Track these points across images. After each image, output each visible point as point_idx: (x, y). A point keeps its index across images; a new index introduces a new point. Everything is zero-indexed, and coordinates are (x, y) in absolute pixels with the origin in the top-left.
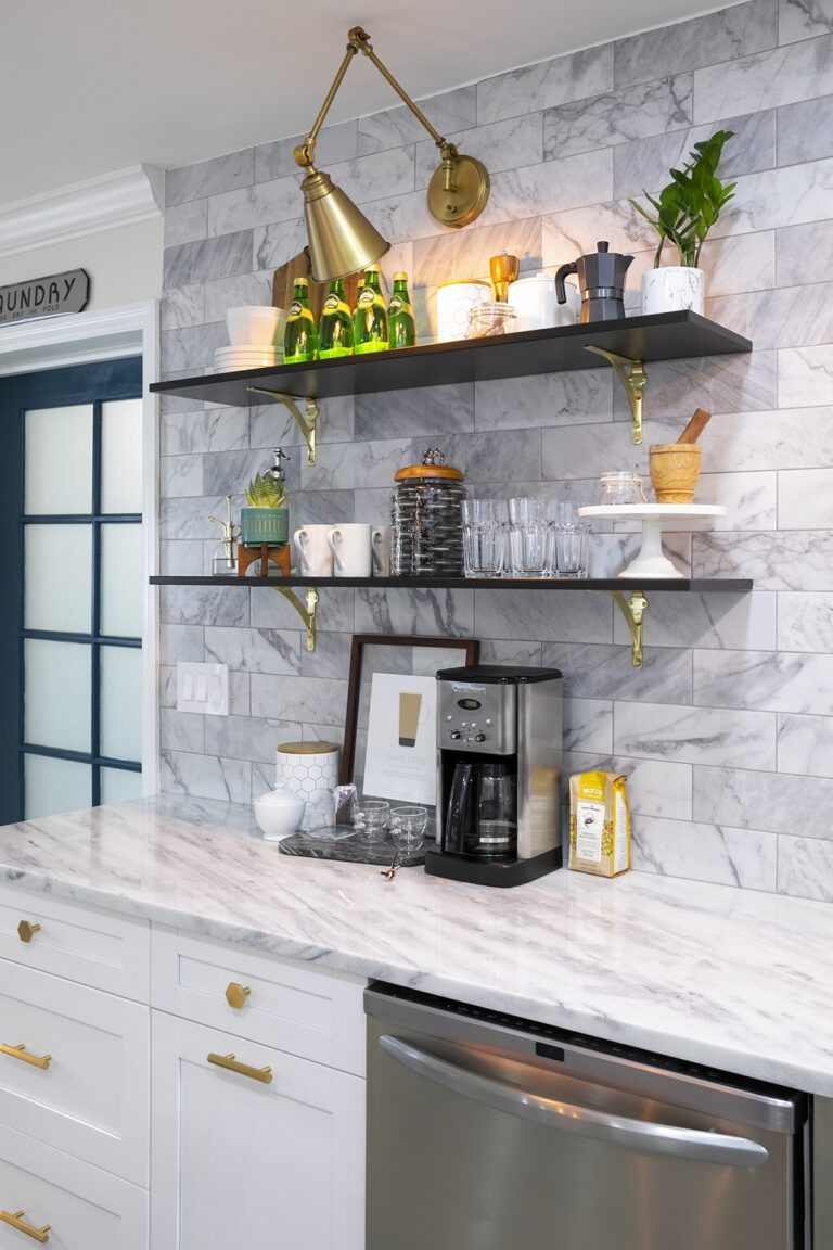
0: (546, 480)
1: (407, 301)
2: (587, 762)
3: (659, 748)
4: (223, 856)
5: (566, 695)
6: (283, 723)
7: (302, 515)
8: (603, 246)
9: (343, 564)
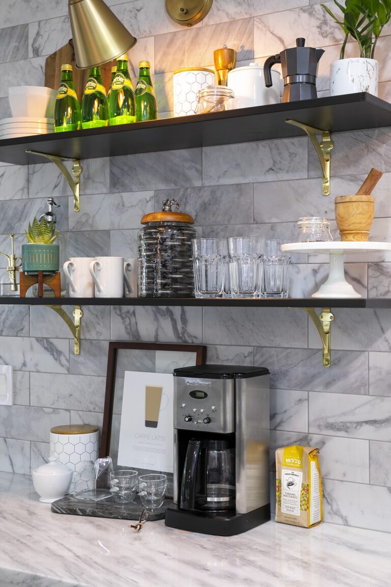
0: (257, 223)
1: (150, 84)
2: (289, 439)
3: (343, 428)
4: (6, 515)
5: (273, 387)
6: (55, 410)
7: (70, 249)
8: (301, 42)
9: (102, 288)
